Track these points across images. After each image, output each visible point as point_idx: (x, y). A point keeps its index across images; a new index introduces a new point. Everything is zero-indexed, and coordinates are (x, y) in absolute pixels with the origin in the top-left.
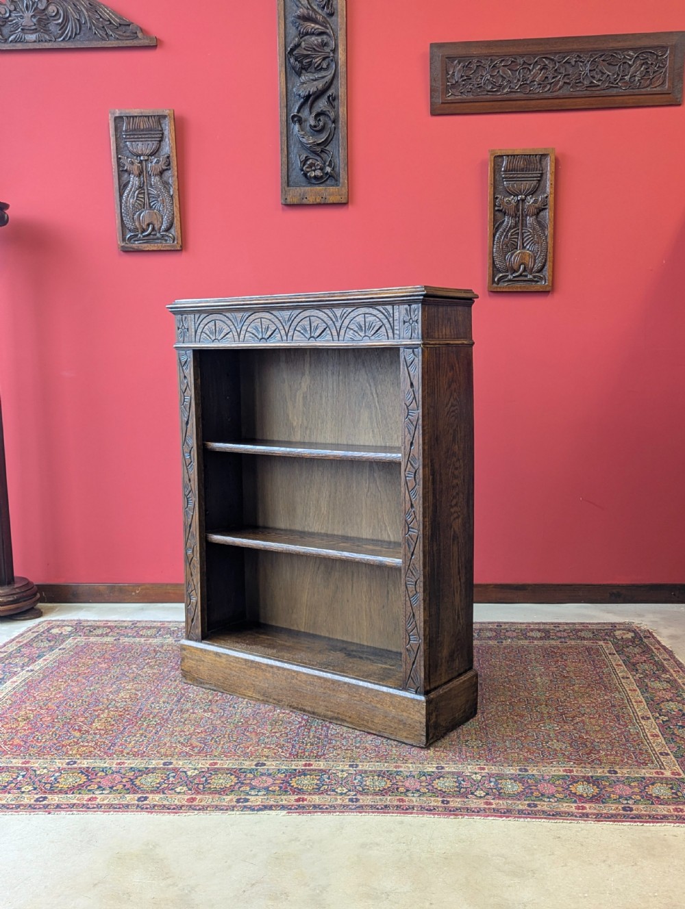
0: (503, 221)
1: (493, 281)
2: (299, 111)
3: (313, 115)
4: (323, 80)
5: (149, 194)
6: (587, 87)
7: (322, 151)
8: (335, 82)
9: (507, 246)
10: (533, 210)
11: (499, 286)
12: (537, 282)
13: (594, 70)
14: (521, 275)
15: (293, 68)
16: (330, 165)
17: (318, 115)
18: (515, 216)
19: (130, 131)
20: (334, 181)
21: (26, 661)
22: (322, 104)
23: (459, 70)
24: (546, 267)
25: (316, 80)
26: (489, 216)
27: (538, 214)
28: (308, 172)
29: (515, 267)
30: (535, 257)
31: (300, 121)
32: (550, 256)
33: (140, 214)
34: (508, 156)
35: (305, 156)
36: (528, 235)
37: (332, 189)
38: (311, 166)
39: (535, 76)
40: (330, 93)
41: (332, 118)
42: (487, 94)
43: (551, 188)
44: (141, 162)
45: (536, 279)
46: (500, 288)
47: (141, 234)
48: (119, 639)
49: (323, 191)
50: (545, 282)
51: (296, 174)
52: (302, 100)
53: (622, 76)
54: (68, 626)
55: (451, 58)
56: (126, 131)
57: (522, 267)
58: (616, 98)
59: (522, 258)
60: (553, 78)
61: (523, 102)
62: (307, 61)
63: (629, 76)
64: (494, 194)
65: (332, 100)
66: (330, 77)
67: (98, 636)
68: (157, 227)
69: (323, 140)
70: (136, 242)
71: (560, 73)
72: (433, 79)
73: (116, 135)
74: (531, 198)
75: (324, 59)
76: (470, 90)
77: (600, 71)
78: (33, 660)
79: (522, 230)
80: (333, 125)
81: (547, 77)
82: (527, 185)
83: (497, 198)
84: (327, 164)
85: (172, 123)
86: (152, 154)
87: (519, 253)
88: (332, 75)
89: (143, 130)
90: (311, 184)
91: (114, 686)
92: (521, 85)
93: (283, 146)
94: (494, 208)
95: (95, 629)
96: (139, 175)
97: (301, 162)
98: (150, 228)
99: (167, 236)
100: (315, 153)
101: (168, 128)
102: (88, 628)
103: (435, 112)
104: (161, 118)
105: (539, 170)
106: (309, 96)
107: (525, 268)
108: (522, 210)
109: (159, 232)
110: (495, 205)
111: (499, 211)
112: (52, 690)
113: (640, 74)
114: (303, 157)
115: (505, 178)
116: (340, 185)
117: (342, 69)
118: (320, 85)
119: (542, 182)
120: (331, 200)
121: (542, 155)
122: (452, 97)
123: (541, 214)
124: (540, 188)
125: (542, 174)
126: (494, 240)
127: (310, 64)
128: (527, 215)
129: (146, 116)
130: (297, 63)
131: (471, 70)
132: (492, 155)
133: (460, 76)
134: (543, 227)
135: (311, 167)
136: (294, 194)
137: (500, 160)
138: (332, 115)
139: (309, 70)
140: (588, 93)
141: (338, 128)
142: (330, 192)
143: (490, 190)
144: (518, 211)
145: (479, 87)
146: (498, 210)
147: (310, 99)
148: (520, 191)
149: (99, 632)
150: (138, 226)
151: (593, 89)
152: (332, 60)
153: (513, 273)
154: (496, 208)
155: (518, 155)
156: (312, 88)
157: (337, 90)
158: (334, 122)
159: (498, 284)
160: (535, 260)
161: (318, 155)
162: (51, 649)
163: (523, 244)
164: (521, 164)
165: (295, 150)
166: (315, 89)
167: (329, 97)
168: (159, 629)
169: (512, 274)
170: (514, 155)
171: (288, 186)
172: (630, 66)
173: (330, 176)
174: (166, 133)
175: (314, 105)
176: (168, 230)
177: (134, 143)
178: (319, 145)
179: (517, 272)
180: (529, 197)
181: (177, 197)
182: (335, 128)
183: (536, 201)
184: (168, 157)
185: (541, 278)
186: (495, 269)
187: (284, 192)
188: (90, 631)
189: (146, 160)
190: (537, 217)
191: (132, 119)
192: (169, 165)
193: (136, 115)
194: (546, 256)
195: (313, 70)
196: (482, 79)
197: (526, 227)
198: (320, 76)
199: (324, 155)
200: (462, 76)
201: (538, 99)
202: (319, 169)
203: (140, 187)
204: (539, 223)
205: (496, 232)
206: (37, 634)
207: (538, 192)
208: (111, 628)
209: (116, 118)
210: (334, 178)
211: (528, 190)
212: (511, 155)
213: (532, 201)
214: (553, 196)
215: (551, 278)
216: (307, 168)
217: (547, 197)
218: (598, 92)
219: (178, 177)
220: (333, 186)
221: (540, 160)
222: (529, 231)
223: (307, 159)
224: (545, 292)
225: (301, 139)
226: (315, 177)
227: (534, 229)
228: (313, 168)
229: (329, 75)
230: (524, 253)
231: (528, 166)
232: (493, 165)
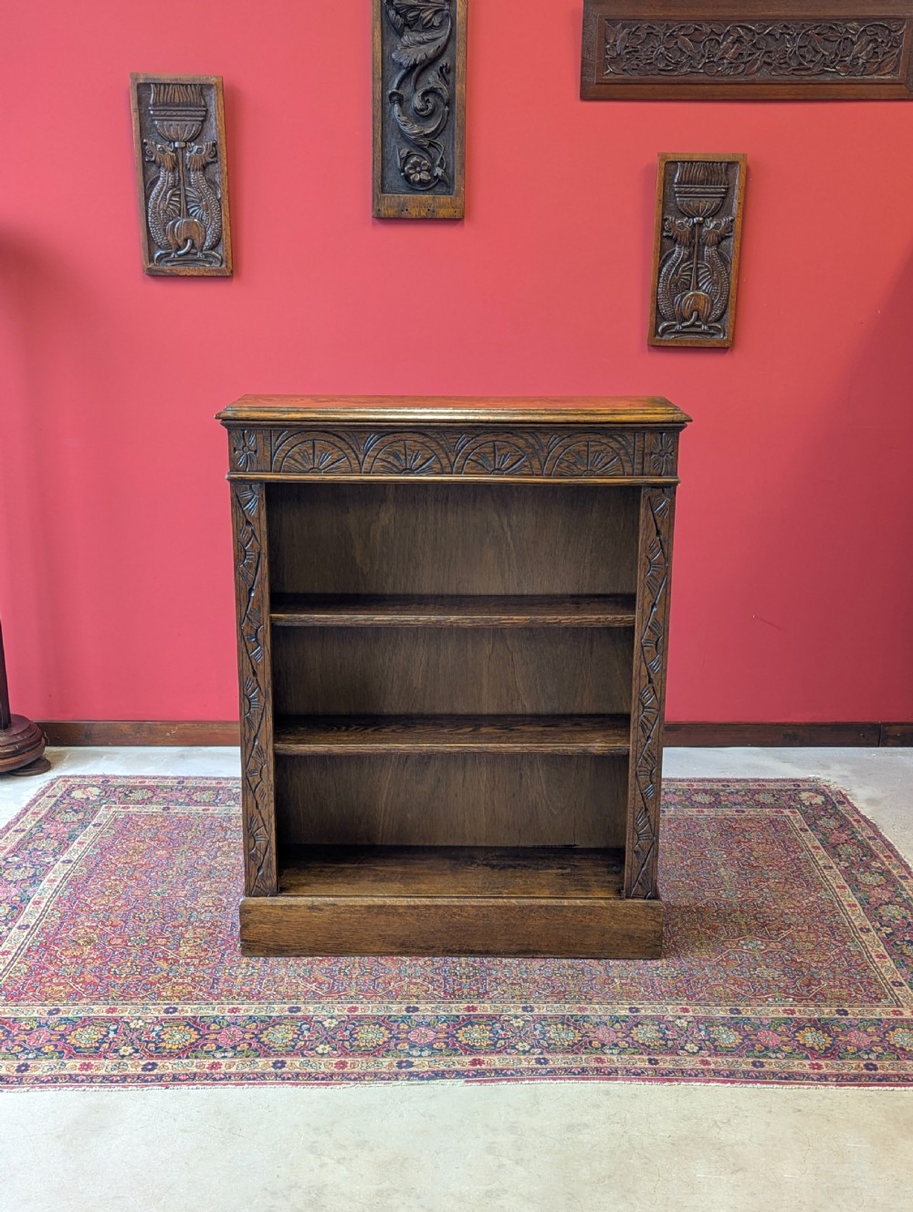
0: (673, 252)
1: (656, 333)
2: (398, 88)
3: (420, 93)
4: (433, 43)
5: (186, 196)
6: (793, 70)
7: (430, 145)
8: (450, 46)
9: (676, 285)
10: (711, 238)
11: (664, 338)
12: (713, 334)
13: (806, 46)
14: (693, 325)
15: (393, 24)
16: (441, 166)
17: (426, 93)
18: (690, 245)
19: (159, 106)
20: (445, 188)
21: (56, 845)
22: (432, 79)
23: (623, 39)
24: (725, 316)
25: (424, 43)
26: (654, 244)
27: (719, 243)
28: (411, 174)
29: (686, 315)
30: (713, 301)
31: (401, 101)
32: (732, 300)
33: (174, 225)
34: (684, 162)
35: (407, 150)
36: (707, 271)
37: (444, 199)
38: (415, 166)
39: (726, 51)
40: (444, 61)
41: (445, 98)
42: (659, 74)
43: (739, 208)
44: (175, 150)
45: (712, 331)
46: (665, 341)
47: (176, 252)
48: (169, 808)
49: (430, 201)
50: (724, 336)
51: (394, 178)
52: (403, 71)
53: (841, 57)
54: (94, 786)
55: (612, 21)
56: (154, 105)
57: (695, 314)
58: (830, 87)
59: (696, 303)
60: (750, 55)
61: (707, 87)
62: (412, 14)
63: (851, 57)
64: (663, 214)
65: (446, 73)
66: (444, 39)
67: (138, 803)
68: (197, 244)
69: (433, 129)
70: (169, 264)
71: (760, 49)
72: (586, 49)
73: (140, 110)
74: (711, 221)
75: (436, 13)
76: (636, 67)
77: (813, 48)
78: (64, 844)
79: (697, 264)
80: (447, 109)
81: (741, 54)
82: (707, 204)
83: (666, 220)
84: (438, 162)
85: (221, 95)
86: (193, 139)
87: (692, 295)
88: (446, 37)
89: (178, 105)
90: (415, 191)
91: (187, 887)
92: (705, 63)
93: (376, 136)
94: (662, 234)
95: (131, 792)
96: (173, 169)
97: (401, 159)
98: (189, 244)
99: (214, 256)
100: (421, 147)
101: (215, 103)
102: (120, 789)
103: (585, 97)
104: (203, 88)
105: (725, 184)
106: (414, 66)
107: (698, 315)
108: (699, 237)
109: (201, 251)
110: (663, 229)
111: (668, 239)
112: (107, 893)
113: (866, 55)
114: (405, 151)
115: (679, 192)
116: (454, 193)
117: (460, 28)
118: (431, 50)
119: (728, 200)
120: (442, 213)
121: (729, 163)
122: (611, 77)
123: (724, 243)
124: (724, 209)
125: (727, 189)
126: (659, 277)
127: (417, 18)
128: (704, 244)
129: (183, 85)
130: (398, 16)
131: (640, 39)
132: (662, 160)
133: (623, 47)
134: (725, 261)
135: (415, 168)
136: (391, 203)
137: (673, 167)
138: (445, 94)
139: (414, 28)
140: (794, 78)
141: (453, 113)
142: (440, 203)
143: (657, 210)
144: (694, 238)
145: (649, 64)
146: (667, 237)
147: (415, 71)
148: (698, 211)
149: (138, 795)
150: (171, 241)
151: (803, 73)
152: (447, 16)
153: (683, 322)
154: (665, 234)
155: (696, 162)
156: (419, 54)
157: (453, 59)
158: (447, 104)
159: (662, 336)
160: (712, 305)
161: (424, 150)
162: (83, 824)
163: (698, 283)
164: (701, 175)
165: (393, 141)
166: (424, 57)
167: (441, 69)
168: (217, 791)
169: (680, 324)
170: (692, 162)
171: (383, 191)
172: (853, 43)
173: (440, 181)
174: (212, 109)
175: (421, 78)
176: (213, 248)
177: (165, 123)
178: (426, 136)
179: (688, 321)
180: (708, 220)
181: (226, 202)
182: (448, 112)
183: (716, 227)
184: (214, 145)
185: (719, 330)
186: (659, 317)
187: (376, 200)
188: (126, 795)
189: (182, 148)
190: (717, 247)
191: (162, 88)
192: (216, 156)
193: (169, 82)
194: (727, 300)
195: (420, 28)
196: (653, 52)
197: (703, 260)
198: (430, 37)
199: (432, 150)
200: (626, 47)
201: (726, 84)
202: (426, 170)
203: (174, 186)
204: (720, 255)
205: (663, 266)
206: (55, 799)
207: (721, 214)
208: (153, 790)
209: (139, 86)
210: (445, 182)
211: (708, 210)
212: (688, 162)
213: (712, 226)
214: (740, 219)
215: (731, 330)
216: (410, 168)
217: (732, 221)
218: (807, 78)
219: (227, 174)
220: (444, 194)
221: (726, 170)
222: (706, 267)
223: (409, 156)
224: (723, 349)
225: (402, 127)
226: (421, 182)
227: (713, 264)
228: (418, 169)
229: (443, 36)
230: (698, 295)
231: (709, 178)
232: (663, 174)
